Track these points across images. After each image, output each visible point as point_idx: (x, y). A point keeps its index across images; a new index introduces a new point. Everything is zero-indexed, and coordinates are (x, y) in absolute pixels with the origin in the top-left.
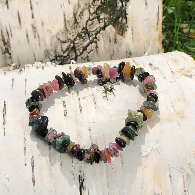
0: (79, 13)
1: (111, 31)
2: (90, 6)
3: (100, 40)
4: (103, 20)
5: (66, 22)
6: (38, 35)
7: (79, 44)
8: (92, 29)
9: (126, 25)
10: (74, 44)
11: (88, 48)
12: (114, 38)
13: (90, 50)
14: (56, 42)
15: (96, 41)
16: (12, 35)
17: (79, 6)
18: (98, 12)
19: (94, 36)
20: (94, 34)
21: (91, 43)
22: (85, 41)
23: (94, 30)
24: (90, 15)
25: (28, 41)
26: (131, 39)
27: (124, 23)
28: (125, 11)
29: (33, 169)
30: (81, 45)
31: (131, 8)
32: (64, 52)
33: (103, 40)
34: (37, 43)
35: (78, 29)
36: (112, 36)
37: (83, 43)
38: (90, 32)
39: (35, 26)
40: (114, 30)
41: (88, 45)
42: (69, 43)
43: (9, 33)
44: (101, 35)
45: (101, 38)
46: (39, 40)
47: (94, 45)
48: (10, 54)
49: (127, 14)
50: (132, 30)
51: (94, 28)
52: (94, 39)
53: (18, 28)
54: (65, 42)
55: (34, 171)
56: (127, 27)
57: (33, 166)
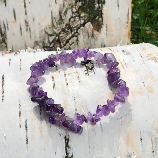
0: (63, 12)
1: (89, 27)
2: (72, 7)
3: (80, 35)
4: (83, 18)
5: (53, 19)
6: (30, 29)
7: (63, 37)
8: (74, 25)
9: (102, 23)
10: (59, 37)
11: (70, 41)
12: (91, 33)
13: (72, 43)
14: (44, 35)
15: (77, 35)
16: (8, 28)
17: (64, 6)
18: (79, 11)
19: (75, 31)
20: (76, 29)
21: (73, 36)
22: (68, 35)
23: (76, 26)
24: (73, 14)
25: (21, 34)
26: (106, 34)
27: (100, 21)
28: (101, 11)
29: (27, 130)
30: (65, 38)
31: (106, 9)
32: (51, 44)
33: (83, 35)
34: (29, 35)
35: (62, 24)
36: (90, 31)
37: (66, 36)
38: (72, 27)
39: (27, 21)
40: (92, 27)
41: (70, 39)
42: (55, 36)
43: (6, 26)
44: (81, 31)
45: (81, 33)
46: (30, 33)
47: (75, 38)
48: (6, 44)
49: (103, 14)
50: (107, 27)
51: (75, 24)
52: (75, 33)
53: (13, 22)
54: (51, 35)
55: (27, 132)
56: (103, 24)
57: (26, 127)
